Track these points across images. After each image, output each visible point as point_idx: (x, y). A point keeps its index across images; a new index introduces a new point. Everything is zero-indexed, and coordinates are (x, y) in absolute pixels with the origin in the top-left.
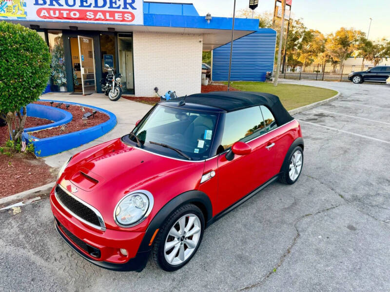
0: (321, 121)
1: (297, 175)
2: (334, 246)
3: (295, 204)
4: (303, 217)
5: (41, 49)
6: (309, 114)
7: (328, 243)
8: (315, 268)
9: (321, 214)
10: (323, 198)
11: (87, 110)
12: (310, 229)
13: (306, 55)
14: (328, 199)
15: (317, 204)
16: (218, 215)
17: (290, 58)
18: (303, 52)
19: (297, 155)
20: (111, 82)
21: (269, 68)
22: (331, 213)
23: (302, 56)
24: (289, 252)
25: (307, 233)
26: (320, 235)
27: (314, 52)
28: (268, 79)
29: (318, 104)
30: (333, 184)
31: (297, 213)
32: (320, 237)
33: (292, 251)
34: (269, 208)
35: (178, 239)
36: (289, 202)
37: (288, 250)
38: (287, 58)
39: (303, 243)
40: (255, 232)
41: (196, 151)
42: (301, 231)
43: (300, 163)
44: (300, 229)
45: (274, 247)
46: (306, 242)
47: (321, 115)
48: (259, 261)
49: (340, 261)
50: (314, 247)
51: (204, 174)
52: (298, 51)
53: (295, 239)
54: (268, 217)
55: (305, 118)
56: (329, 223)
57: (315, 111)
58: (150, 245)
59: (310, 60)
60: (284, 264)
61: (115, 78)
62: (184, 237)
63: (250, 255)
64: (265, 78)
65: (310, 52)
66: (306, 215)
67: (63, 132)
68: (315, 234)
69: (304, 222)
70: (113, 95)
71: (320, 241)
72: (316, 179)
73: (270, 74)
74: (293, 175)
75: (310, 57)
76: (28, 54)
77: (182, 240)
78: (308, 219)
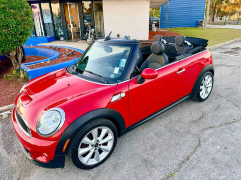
0: (236, 53)
1: (208, 95)
2: (230, 156)
3: (202, 117)
4: (207, 128)
5: (22, 8)
6: (228, 48)
7: (225, 153)
8: (209, 176)
9: (224, 127)
10: (227, 113)
11: (69, 50)
12: (211, 140)
13: (231, 7)
14: (231, 114)
15: (221, 118)
16: (131, 127)
17: (219, 10)
18: (229, 5)
19: (208, 79)
20: (88, 32)
21: (201, 17)
22: (232, 126)
23: (228, 8)
24: (188, 159)
25: (207, 143)
26: (219, 145)
27: (238, 4)
28: (200, 25)
29: (236, 41)
30: (238, 102)
31: (202, 126)
32: (218, 147)
33: (191, 158)
34: (180, 121)
35: (92, 146)
36: (197, 115)
37: (188, 157)
38: (216, 10)
39: (202, 152)
40: (164, 139)
41: (112, 76)
42: (202, 141)
43: (211, 85)
44: (201, 140)
45: (176, 154)
46: (205, 151)
47: (237, 49)
48: (160, 165)
49: (233, 171)
50: (211, 156)
51: (114, 95)
52: (225, 4)
53: (196, 148)
54: (177, 128)
55: (224, 51)
56: (228, 135)
57: (232, 46)
58: (63, 151)
59: (234, 11)
60: (181, 170)
61: (91, 29)
62: (97, 144)
63: (154, 159)
64: (198, 24)
65: (235, 4)
66: (210, 127)
67: (48, 65)
68: (214, 144)
69: (207, 133)
70: (90, 41)
71: (218, 151)
72: (224, 98)
73: (201, 22)
74: (203, 94)
75: (234, 9)
76: (12, 11)
77: (96, 146)
78: (211, 131)
